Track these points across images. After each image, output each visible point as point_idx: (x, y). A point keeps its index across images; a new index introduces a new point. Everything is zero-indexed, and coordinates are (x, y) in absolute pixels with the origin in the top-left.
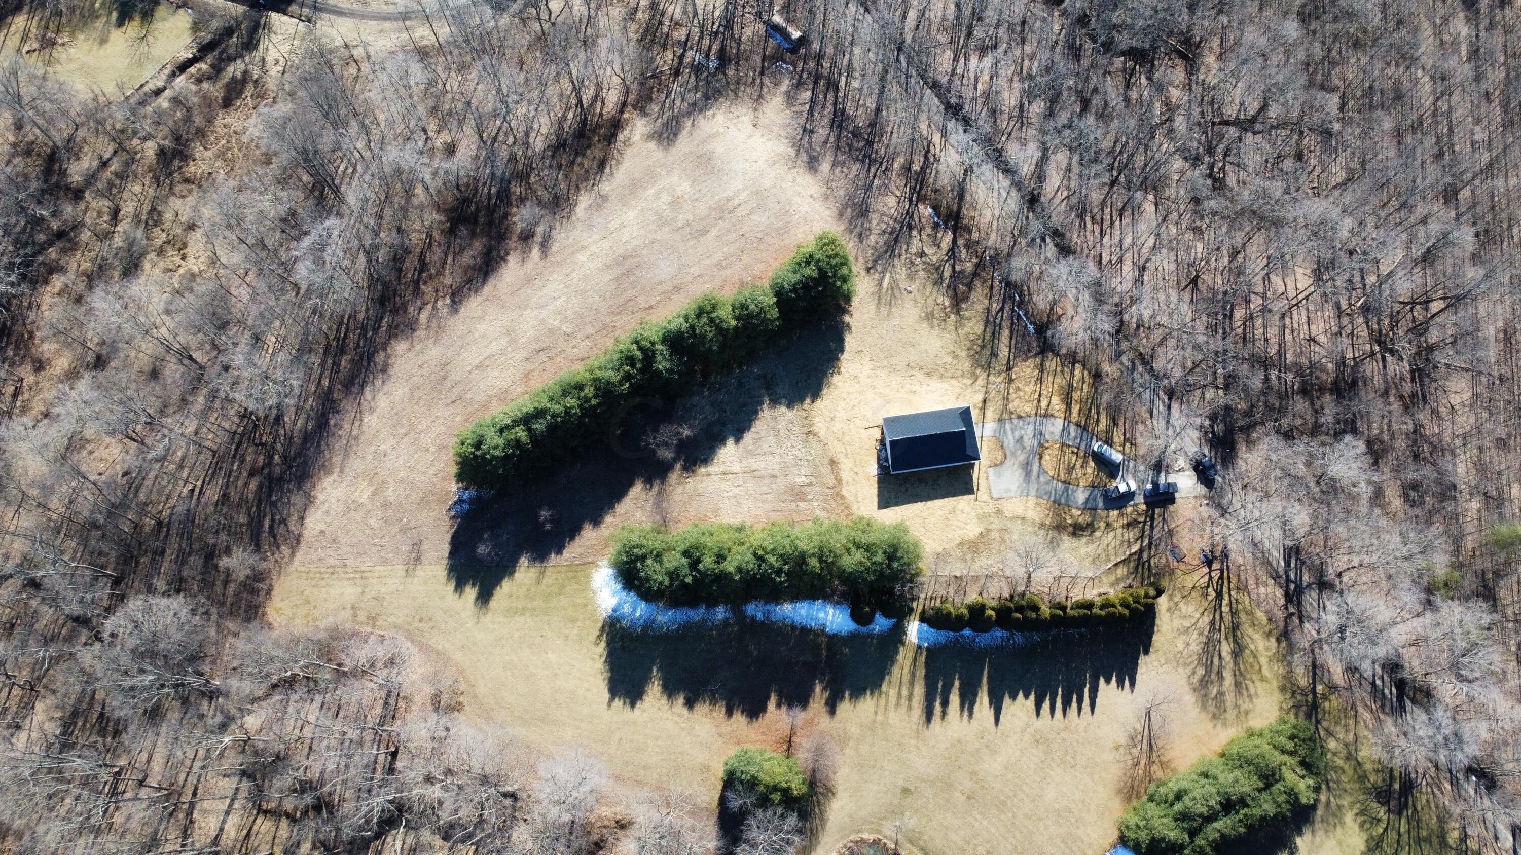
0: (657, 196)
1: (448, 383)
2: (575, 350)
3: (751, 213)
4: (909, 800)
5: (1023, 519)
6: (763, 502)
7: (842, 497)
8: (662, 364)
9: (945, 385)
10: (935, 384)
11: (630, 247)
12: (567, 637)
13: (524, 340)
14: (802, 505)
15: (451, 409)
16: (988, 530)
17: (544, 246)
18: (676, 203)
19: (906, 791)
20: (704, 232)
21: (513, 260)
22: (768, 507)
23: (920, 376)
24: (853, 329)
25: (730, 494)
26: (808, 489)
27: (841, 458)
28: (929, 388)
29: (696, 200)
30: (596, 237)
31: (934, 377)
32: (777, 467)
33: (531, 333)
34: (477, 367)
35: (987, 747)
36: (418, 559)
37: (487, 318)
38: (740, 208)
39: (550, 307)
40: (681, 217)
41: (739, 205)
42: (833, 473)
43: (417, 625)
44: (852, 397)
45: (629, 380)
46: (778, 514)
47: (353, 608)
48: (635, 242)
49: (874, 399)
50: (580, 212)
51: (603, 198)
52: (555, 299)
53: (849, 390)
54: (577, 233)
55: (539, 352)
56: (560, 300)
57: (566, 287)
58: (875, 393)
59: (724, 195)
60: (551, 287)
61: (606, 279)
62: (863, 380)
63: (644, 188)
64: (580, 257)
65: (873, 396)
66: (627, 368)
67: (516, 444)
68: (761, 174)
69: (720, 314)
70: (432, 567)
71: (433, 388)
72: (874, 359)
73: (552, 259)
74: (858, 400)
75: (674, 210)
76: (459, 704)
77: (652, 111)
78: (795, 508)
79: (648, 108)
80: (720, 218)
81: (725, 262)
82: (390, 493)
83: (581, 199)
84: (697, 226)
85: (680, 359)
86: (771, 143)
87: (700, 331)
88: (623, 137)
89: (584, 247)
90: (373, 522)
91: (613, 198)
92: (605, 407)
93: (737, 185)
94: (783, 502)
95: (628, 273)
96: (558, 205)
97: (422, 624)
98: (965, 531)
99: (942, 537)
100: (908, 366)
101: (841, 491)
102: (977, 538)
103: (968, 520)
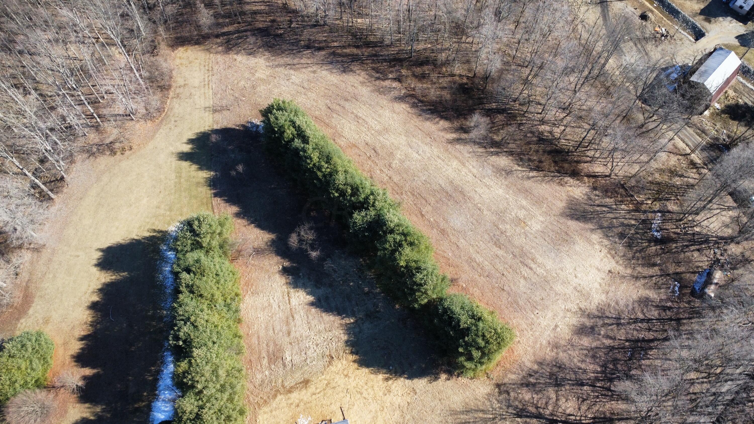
0: (522, 207)
1: (342, 102)
2: (378, 172)
3: (525, 278)
6: (267, 328)
7: (275, 396)
8: (357, 217)
11: (472, 194)
12: (158, 207)
13: (381, 139)
14: (265, 362)
15: (324, 108)
17: (458, 140)
18: (519, 221)
20: (498, 245)
21: (443, 124)
22: (262, 333)
24: (435, 383)
25: (272, 301)
26: (280, 364)
27: (312, 388)
29: (526, 236)
30: (475, 171)
32: (298, 334)
33: (388, 143)
34: (356, 116)
36: (215, 111)
37: (395, 115)
38: (528, 270)
39: (410, 150)
40: (508, 227)
41: (531, 269)
42: (296, 384)
43: (173, 120)
44: (370, 390)
45: (340, 195)
46: (257, 342)
47: (185, 85)
48: (477, 197)
49: (371, 411)
50: (493, 159)
51: (509, 173)
52: (417, 153)
53: (376, 388)
54: (475, 159)
55: (374, 149)
56: (417, 155)
57: (428, 158)
58: (376, 412)
59: (537, 256)
60: (427, 148)
61: (441, 182)
62: (388, 399)
63: (526, 198)
64: (455, 163)
65: (373, 410)
66: (349, 191)
67: (282, 132)
68: (565, 283)
69: (407, 250)
70: (211, 120)
71: (338, 95)
72: (411, 406)
73: (449, 146)
74: (367, 396)
75: (512, 221)
76: (115, 154)
77: (596, 195)
78: (262, 356)
79: (597, 192)
80: (515, 256)
81: (475, 264)
82: (262, 87)
83: (504, 158)
84: (502, 239)
85: (365, 230)
86: (598, 286)
87: (390, 237)
88: (566, 179)
89: (464, 164)
90: (242, 83)
91: (511, 179)
92: (318, 185)
93: (549, 264)
94: (267, 345)
95: (449, 196)
96: (494, 144)
97: (173, 122)
101: (281, 394)
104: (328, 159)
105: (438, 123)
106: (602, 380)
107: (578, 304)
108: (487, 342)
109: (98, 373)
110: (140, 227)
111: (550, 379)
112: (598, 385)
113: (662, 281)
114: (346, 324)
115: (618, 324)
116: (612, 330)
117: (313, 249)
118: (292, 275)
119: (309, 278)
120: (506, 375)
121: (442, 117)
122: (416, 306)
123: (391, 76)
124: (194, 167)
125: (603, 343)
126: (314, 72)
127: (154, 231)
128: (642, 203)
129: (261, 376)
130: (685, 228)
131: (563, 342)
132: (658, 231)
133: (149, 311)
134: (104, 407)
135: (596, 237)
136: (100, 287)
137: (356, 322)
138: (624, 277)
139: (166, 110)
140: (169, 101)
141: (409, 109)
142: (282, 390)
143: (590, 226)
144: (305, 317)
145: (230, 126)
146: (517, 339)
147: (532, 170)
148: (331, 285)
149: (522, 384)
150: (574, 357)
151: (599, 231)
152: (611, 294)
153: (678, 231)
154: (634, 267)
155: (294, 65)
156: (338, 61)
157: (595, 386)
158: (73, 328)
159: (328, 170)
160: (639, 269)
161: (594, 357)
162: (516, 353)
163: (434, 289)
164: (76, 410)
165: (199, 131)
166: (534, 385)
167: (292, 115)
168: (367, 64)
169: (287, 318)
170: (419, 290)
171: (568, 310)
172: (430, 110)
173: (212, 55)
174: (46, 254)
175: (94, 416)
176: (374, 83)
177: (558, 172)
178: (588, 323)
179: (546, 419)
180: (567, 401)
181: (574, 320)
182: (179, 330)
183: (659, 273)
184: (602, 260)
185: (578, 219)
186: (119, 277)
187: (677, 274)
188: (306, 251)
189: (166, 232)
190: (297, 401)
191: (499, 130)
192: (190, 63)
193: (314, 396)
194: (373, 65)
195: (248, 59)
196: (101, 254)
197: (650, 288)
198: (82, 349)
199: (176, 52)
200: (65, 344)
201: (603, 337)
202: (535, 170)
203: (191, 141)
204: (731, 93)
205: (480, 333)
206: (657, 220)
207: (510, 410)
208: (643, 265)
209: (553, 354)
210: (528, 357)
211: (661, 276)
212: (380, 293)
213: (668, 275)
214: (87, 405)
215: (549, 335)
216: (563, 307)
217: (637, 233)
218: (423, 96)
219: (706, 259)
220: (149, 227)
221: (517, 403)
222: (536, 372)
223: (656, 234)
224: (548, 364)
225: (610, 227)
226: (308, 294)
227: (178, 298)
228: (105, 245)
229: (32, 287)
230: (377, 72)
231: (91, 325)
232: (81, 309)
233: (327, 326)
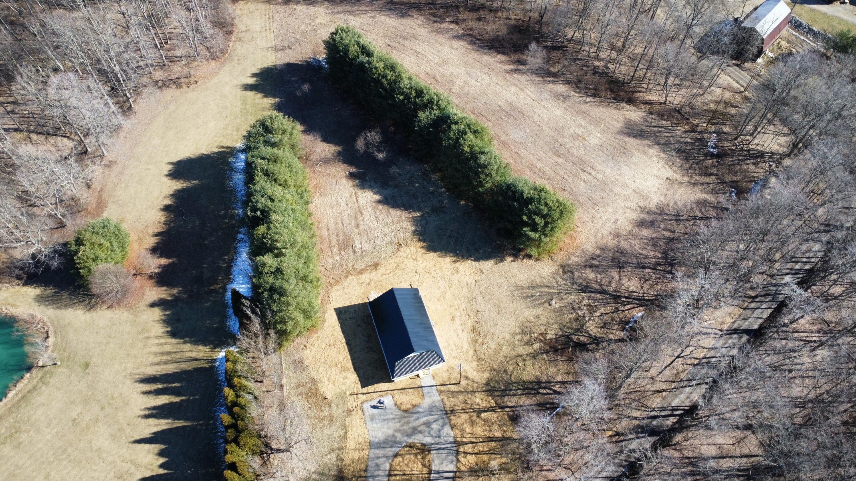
0: (580, 126)
1: (401, 41)
3: (585, 182)
4: (79, 369)
5: (345, 437)
6: (336, 222)
7: (346, 277)
8: (422, 115)
9: (466, 346)
10: (465, 337)
11: (531, 114)
12: (225, 129)
13: (441, 69)
14: (335, 250)
16: (330, 405)
17: (516, 71)
18: (577, 137)
19: (87, 365)
20: (557, 154)
21: (501, 57)
22: (332, 226)
23: (470, 323)
24: (500, 265)
25: (340, 201)
26: (351, 251)
27: (382, 270)
28: (460, 332)
29: (585, 148)
30: (533, 95)
31: (472, 335)
32: (366, 227)
33: (448, 73)
34: (416, 52)
35: (120, 430)
36: (277, 50)
37: (453, 50)
38: (587, 175)
39: (469, 79)
40: (567, 140)
41: (590, 174)
42: (366, 267)
43: (236, 59)
44: (438, 271)
45: (405, 99)
46: (327, 234)
47: (246, 30)
48: (536, 117)
49: (439, 288)
50: (551, 86)
51: (566, 98)
52: (477, 80)
53: (444, 268)
54: (533, 86)
55: (434, 78)
56: (476, 83)
57: (487, 84)
58: (445, 288)
59: (597, 165)
60: (485, 77)
61: (500, 103)
62: (456, 277)
63: (584, 118)
64: (513, 89)
65: (442, 287)
66: (414, 94)
67: (346, 51)
68: (625, 186)
69: (471, 136)
70: (274, 58)
71: (397, 35)
72: (478, 283)
73: (507, 75)
74: (435, 276)
75: (571, 136)
76: (181, 87)
77: (652, 119)
78: (332, 245)
79: (653, 116)
80: (574, 164)
81: (536, 170)
82: (323, 31)
83: (561, 86)
84: (562, 150)
85: (431, 125)
86: (656, 190)
87: (454, 127)
88: (622, 105)
89: (522, 90)
90: (303, 28)
91: (567, 102)
92: (383, 92)
93: (609, 171)
94: (337, 236)
95: (508, 115)
96: (551, 74)
97: (236, 61)
98: (327, 383)
99: (318, 364)
100: (478, 311)
101: (352, 275)
102: (321, 395)
103: (337, 385)
104: (392, 68)
105: (495, 56)
106: (663, 265)
107: (637, 203)
108: (550, 209)
109: (173, 262)
110: (209, 145)
111: (613, 262)
112: (659, 268)
113: (718, 187)
114: (413, 218)
115: (677, 220)
116: (671, 224)
117: (379, 151)
118: (358, 179)
119: (376, 182)
120: (570, 258)
121: (499, 52)
122: (480, 189)
123: (448, 20)
124: (259, 95)
125: (663, 235)
126: (373, 17)
127: (223, 147)
128: (697, 125)
129: (332, 261)
130: (740, 145)
131: (624, 233)
132: (713, 148)
133: (221, 211)
134: (180, 289)
135: (654, 151)
136: (172, 193)
137: (423, 215)
138: (681, 183)
139: (229, 51)
140: (231, 44)
141: (467, 46)
142: (353, 272)
143: (647, 142)
144: (373, 212)
145: (293, 61)
146: (579, 230)
147: (588, 96)
148: (396, 186)
149: (585, 266)
150: (635, 245)
151: (656, 146)
152: (669, 196)
153: (734, 148)
154: (691, 176)
155: (353, 12)
156: (396, 9)
157: (657, 270)
158: (147, 226)
159: (394, 78)
160: (697, 177)
161: (654, 245)
162: (578, 241)
163: (497, 171)
164: (153, 293)
165: (262, 67)
166: (597, 267)
167: (356, 37)
168: (424, 10)
169: (356, 214)
170: (482, 172)
171: (627, 208)
172: (487, 46)
173: (272, 6)
174: (116, 169)
175: (171, 297)
176: (432, 25)
177: (615, 99)
178: (648, 218)
179: (610, 294)
180: (629, 280)
181: (635, 216)
182: (257, 202)
183: (716, 181)
184: (659, 169)
185: (635, 137)
186: (190, 185)
187: (734, 182)
188: (373, 153)
189: (234, 148)
190: (368, 281)
191: (555, 63)
192: (251, 13)
193: (384, 277)
194: (431, 11)
195: (307, 9)
196: (172, 166)
197: (707, 193)
198: (156, 243)
199: (236, 4)
200: (140, 240)
201: (663, 229)
202: (592, 96)
203: (255, 75)
204: (784, 44)
205: (543, 202)
206: (713, 139)
207: (575, 286)
208: (700, 175)
209: (615, 242)
210: (590, 244)
211: (718, 183)
212: (445, 192)
213: (725, 182)
214: (164, 288)
215: (610, 227)
216: (623, 205)
217: (694, 149)
218: (480, 35)
219: (761, 171)
220: (216, 144)
221: (581, 281)
222: (599, 256)
223: (712, 150)
224: (610, 250)
225: (667, 144)
226: (375, 193)
227: (254, 179)
228: (175, 159)
229: (105, 195)
230: (435, 17)
231: (164, 224)
232: (154, 211)
233: (395, 219)
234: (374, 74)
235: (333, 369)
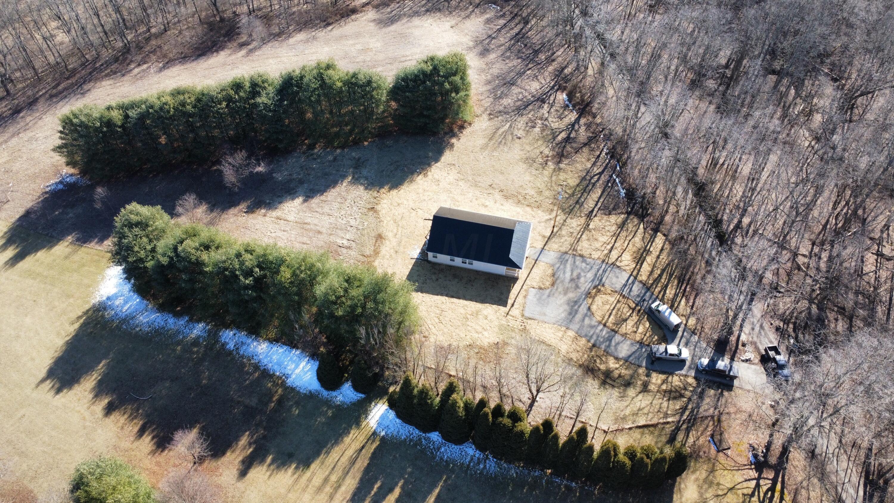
0: (353, 45)
8: (262, 99)
9: (519, 210)
10: (510, 206)
16: (506, 344)
17: (251, 51)
18: (364, 51)
23: (498, 196)
26: (344, 251)
27: (388, 235)
28: (502, 207)
29: (380, 52)
30: (291, 54)
31: (511, 201)
32: (327, 226)
42: (375, 246)
44: (425, 193)
50: (292, 40)
51: (314, 38)
53: (427, 188)
54: (280, 49)
62: (443, 184)
63: (348, 40)
66: (232, 92)
67: (107, 122)
72: (462, 172)
73: (250, 58)
74: (429, 198)
75: (359, 53)
77: (383, 9)
83: (297, 35)
86: (458, 36)
87: (306, 80)
89: (278, 57)
91: (320, 40)
96: (279, 35)
98: (480, 335)
99: (454, 334)
100: (490, 186)
101: (374, 261)
102: (490, 346)
103: (488, 328)
106: (529, 64)
108: (454, 64)
111: (505, 85)
113: (480, 9)
114: (350, 183)
115: (494, 38)
116: (495, 42)
117: (256, 166)
118: (261, 205)
122: (380, 109)
123: (131, 67)
125: (502, 50)
127: (79, 317)
133: (175, 350)
134: (247, 433)
137: (353, 176)
138: (461, 22)
142: (370, 259)
143: (404, 20)
148: (301, 183)
149: (497, 99)
150: (499, 66)
151: (413, 18)
152: (468, 32)
154: (459, 15)
156: (65, 96)
157: (531, 68)
159: (193, 98)
161: (507, 58)
168: (96, 78)
169: (303, 228)
170: (372, 89)
175: (249, 448)
177: (343, 17)
178: (479, 50)
179: (534, 101)
180: (529, 85)
183: (474, 7)
184: (438, 27)
185: (392, 23)
186: (100, 371)
190: (392, 251)
193: (397, 236)
197: (481, 15)
198: (154, 438)
201: (497, 48)
202: (327, 26)
208: (461, 11)
211: (477, 7)
212: (343, 151)
218: (180, 54)
220: (67, 322)
221: (509, 109)
222: (494, 88)
225: (416, 13)
230: (115, 74)
232: (100, 425)
233: (339, 200)
234: (169, 112)
235: (468, 323)
